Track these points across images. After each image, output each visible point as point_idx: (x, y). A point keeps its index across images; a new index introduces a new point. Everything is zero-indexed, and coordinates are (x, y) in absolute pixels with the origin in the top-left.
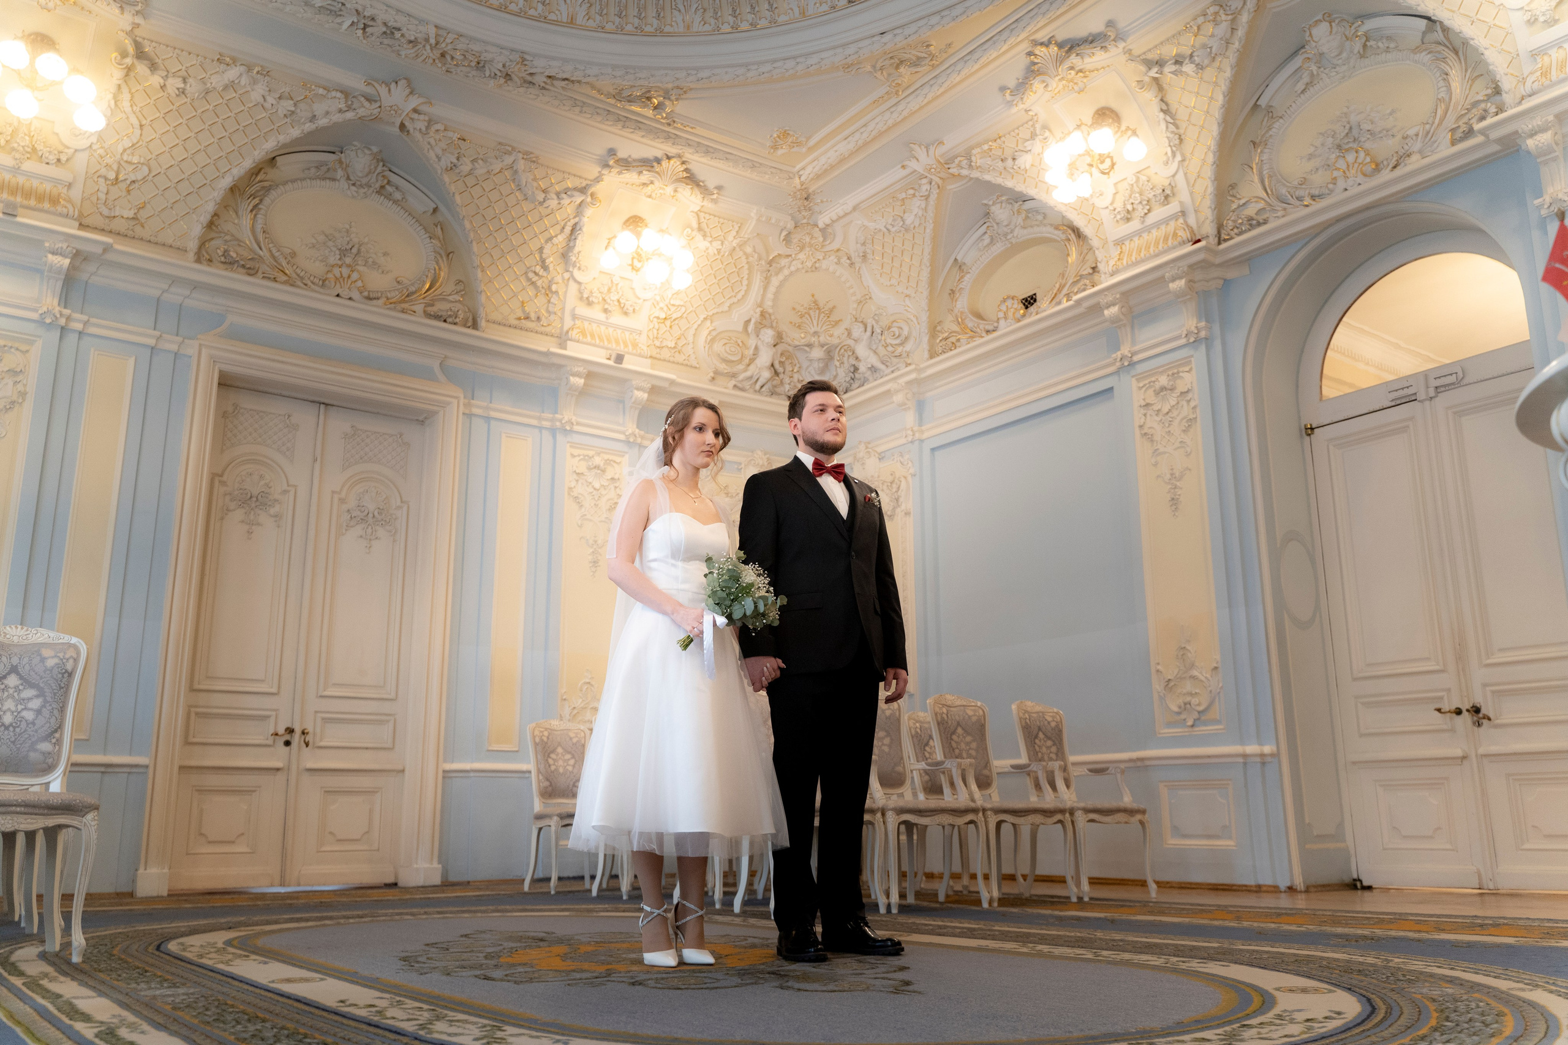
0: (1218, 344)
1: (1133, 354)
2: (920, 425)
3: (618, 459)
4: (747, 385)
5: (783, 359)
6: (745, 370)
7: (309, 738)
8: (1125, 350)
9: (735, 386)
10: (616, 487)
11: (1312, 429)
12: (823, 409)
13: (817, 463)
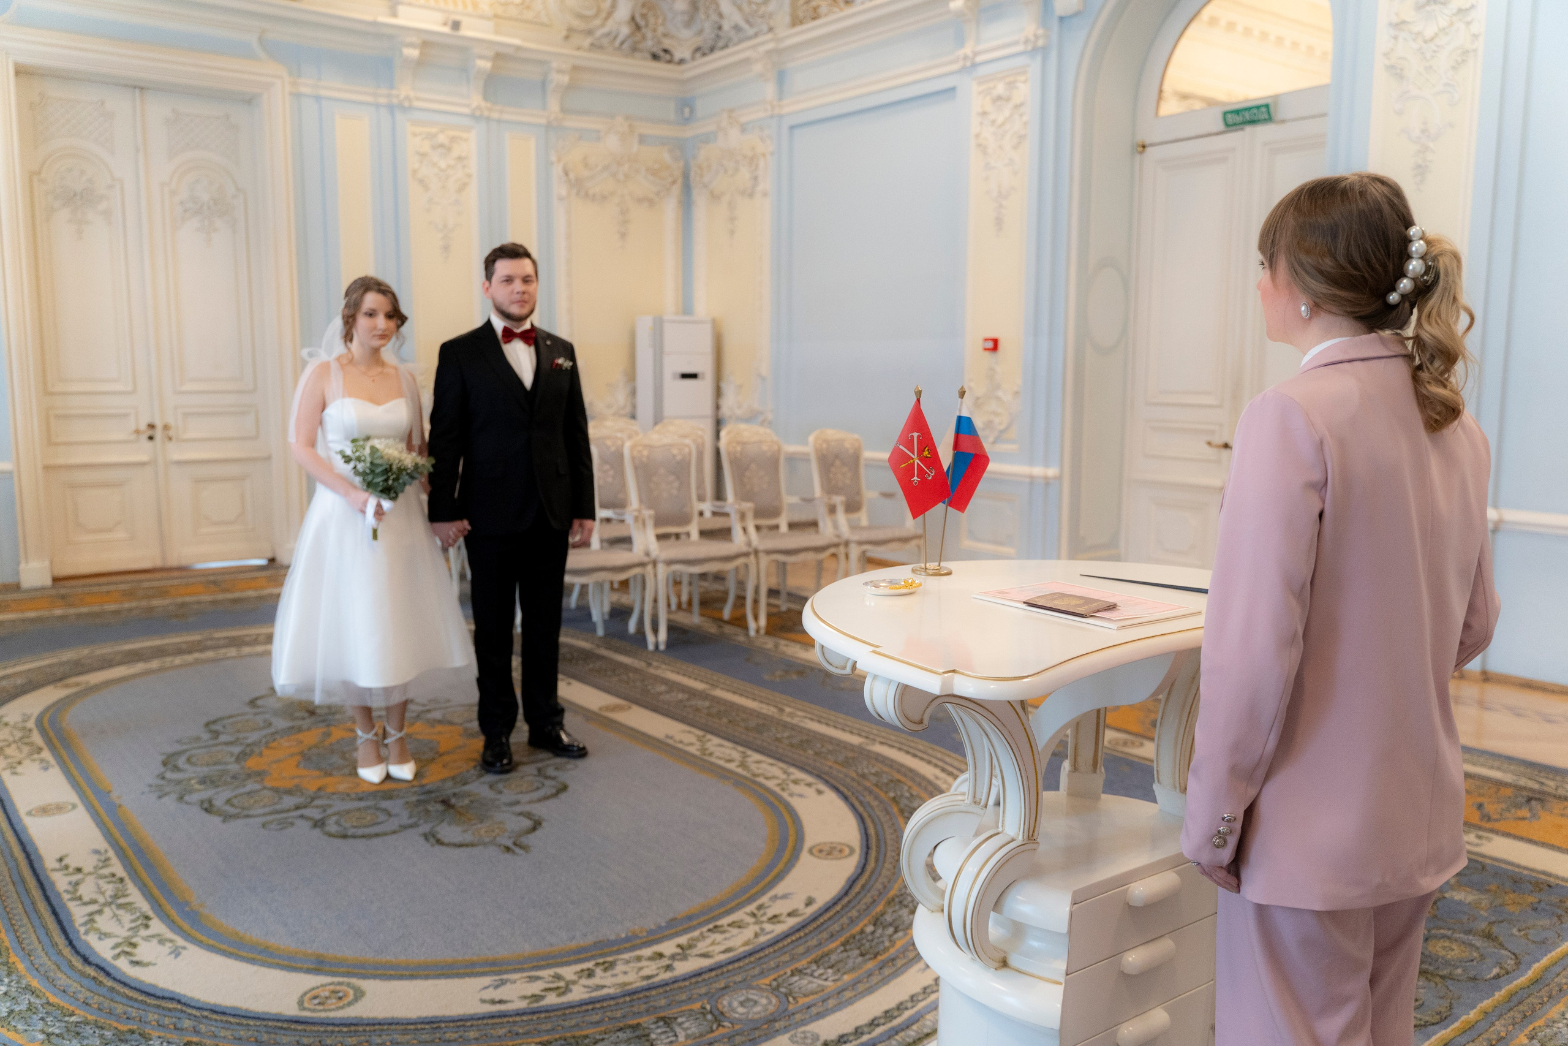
0: (1054, 55)
1: (976, 54)
2: (780, 99)
3: (464, 135)
4: (605, 41)
5: (645, 11)
6: (602, 25)
7: (171, 433)
8: (968, 50)
9: (592, 45)
10: (464, 167)
11: (1144, 147)
12: (509, 280)
13: (506, 331)
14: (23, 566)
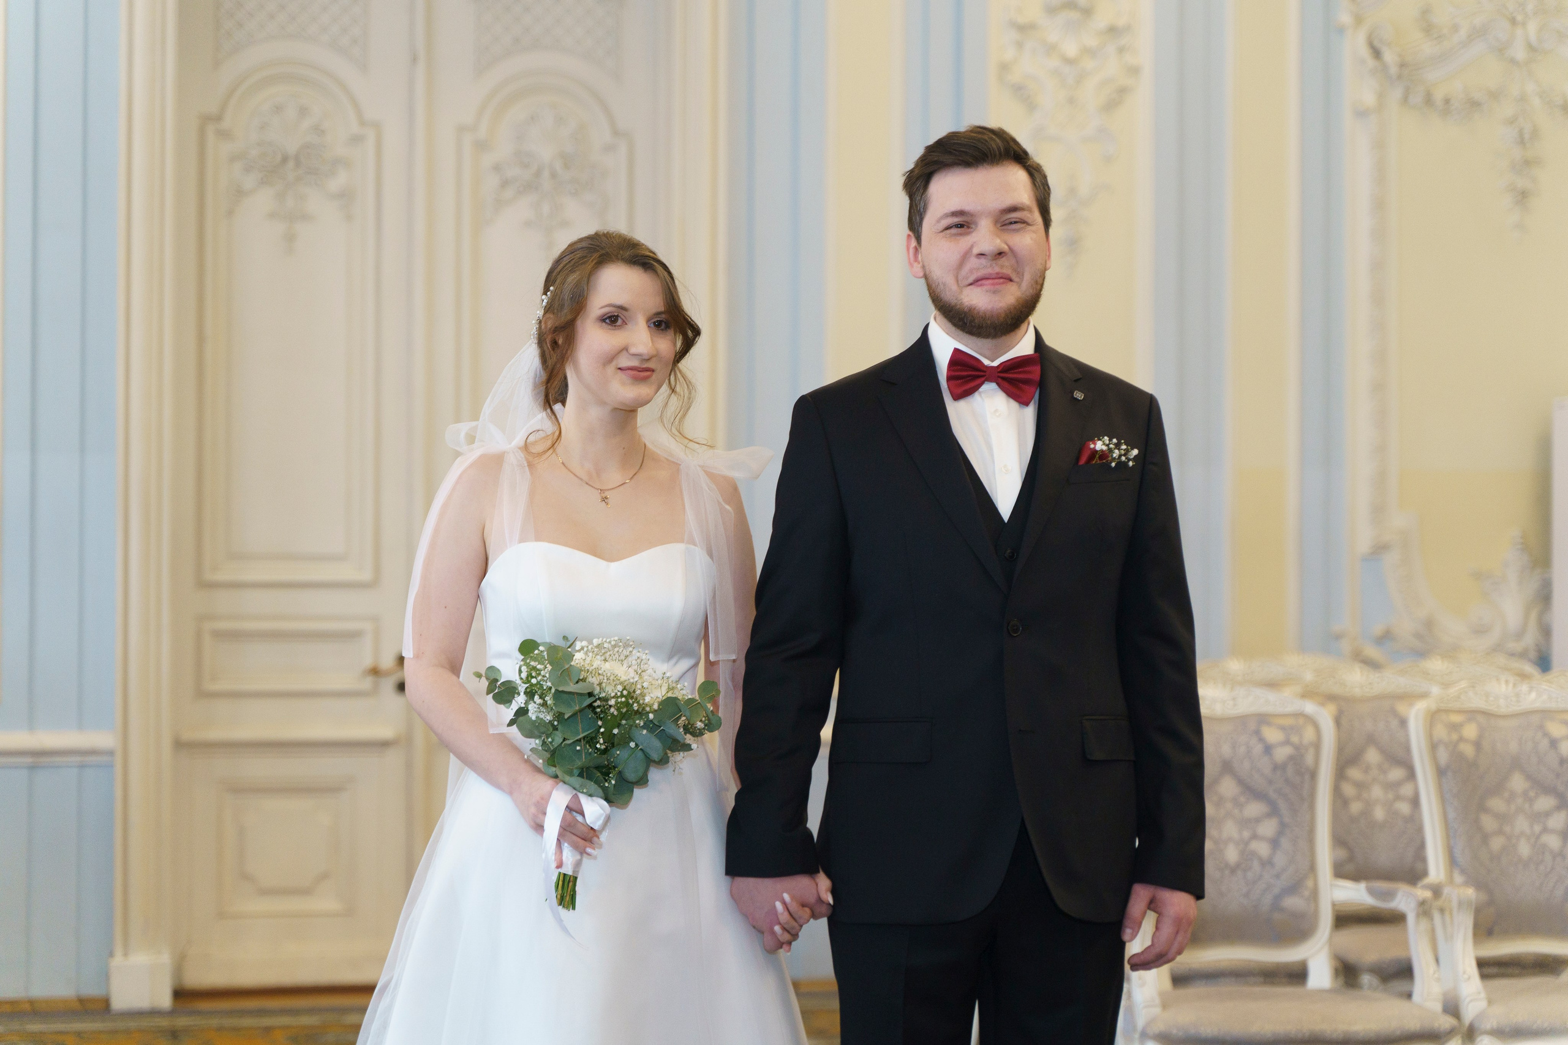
12: (962, 223)
13: (959, 360)
14: (118, 960)
